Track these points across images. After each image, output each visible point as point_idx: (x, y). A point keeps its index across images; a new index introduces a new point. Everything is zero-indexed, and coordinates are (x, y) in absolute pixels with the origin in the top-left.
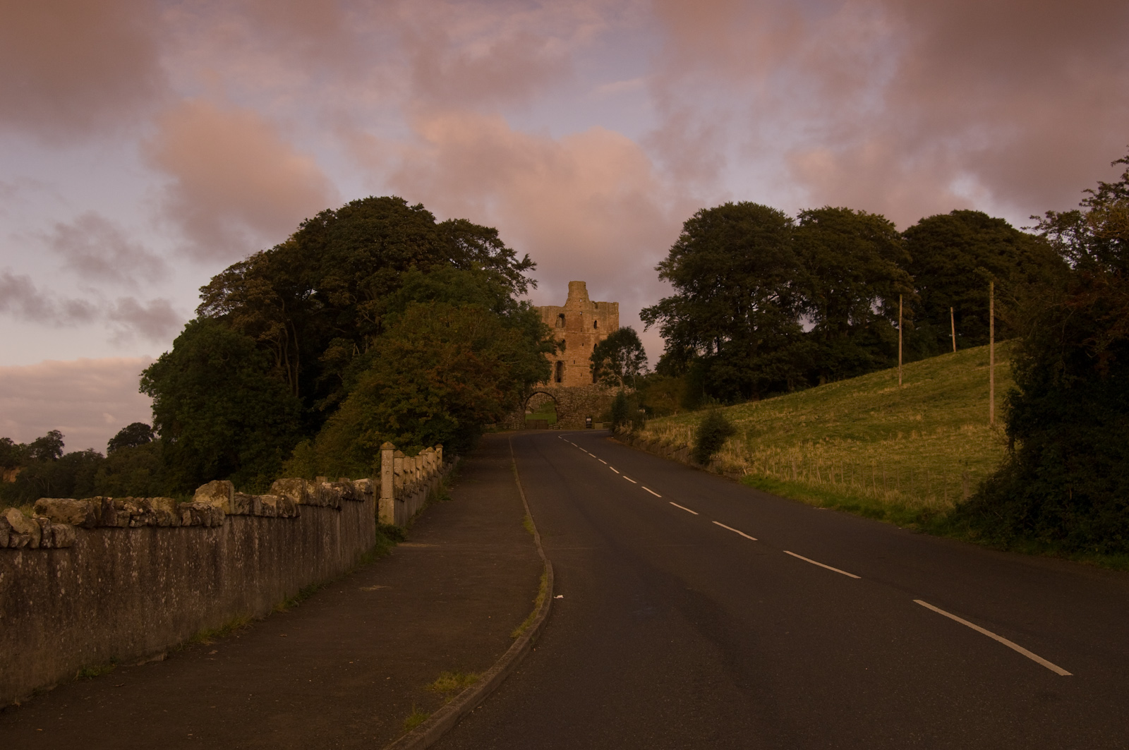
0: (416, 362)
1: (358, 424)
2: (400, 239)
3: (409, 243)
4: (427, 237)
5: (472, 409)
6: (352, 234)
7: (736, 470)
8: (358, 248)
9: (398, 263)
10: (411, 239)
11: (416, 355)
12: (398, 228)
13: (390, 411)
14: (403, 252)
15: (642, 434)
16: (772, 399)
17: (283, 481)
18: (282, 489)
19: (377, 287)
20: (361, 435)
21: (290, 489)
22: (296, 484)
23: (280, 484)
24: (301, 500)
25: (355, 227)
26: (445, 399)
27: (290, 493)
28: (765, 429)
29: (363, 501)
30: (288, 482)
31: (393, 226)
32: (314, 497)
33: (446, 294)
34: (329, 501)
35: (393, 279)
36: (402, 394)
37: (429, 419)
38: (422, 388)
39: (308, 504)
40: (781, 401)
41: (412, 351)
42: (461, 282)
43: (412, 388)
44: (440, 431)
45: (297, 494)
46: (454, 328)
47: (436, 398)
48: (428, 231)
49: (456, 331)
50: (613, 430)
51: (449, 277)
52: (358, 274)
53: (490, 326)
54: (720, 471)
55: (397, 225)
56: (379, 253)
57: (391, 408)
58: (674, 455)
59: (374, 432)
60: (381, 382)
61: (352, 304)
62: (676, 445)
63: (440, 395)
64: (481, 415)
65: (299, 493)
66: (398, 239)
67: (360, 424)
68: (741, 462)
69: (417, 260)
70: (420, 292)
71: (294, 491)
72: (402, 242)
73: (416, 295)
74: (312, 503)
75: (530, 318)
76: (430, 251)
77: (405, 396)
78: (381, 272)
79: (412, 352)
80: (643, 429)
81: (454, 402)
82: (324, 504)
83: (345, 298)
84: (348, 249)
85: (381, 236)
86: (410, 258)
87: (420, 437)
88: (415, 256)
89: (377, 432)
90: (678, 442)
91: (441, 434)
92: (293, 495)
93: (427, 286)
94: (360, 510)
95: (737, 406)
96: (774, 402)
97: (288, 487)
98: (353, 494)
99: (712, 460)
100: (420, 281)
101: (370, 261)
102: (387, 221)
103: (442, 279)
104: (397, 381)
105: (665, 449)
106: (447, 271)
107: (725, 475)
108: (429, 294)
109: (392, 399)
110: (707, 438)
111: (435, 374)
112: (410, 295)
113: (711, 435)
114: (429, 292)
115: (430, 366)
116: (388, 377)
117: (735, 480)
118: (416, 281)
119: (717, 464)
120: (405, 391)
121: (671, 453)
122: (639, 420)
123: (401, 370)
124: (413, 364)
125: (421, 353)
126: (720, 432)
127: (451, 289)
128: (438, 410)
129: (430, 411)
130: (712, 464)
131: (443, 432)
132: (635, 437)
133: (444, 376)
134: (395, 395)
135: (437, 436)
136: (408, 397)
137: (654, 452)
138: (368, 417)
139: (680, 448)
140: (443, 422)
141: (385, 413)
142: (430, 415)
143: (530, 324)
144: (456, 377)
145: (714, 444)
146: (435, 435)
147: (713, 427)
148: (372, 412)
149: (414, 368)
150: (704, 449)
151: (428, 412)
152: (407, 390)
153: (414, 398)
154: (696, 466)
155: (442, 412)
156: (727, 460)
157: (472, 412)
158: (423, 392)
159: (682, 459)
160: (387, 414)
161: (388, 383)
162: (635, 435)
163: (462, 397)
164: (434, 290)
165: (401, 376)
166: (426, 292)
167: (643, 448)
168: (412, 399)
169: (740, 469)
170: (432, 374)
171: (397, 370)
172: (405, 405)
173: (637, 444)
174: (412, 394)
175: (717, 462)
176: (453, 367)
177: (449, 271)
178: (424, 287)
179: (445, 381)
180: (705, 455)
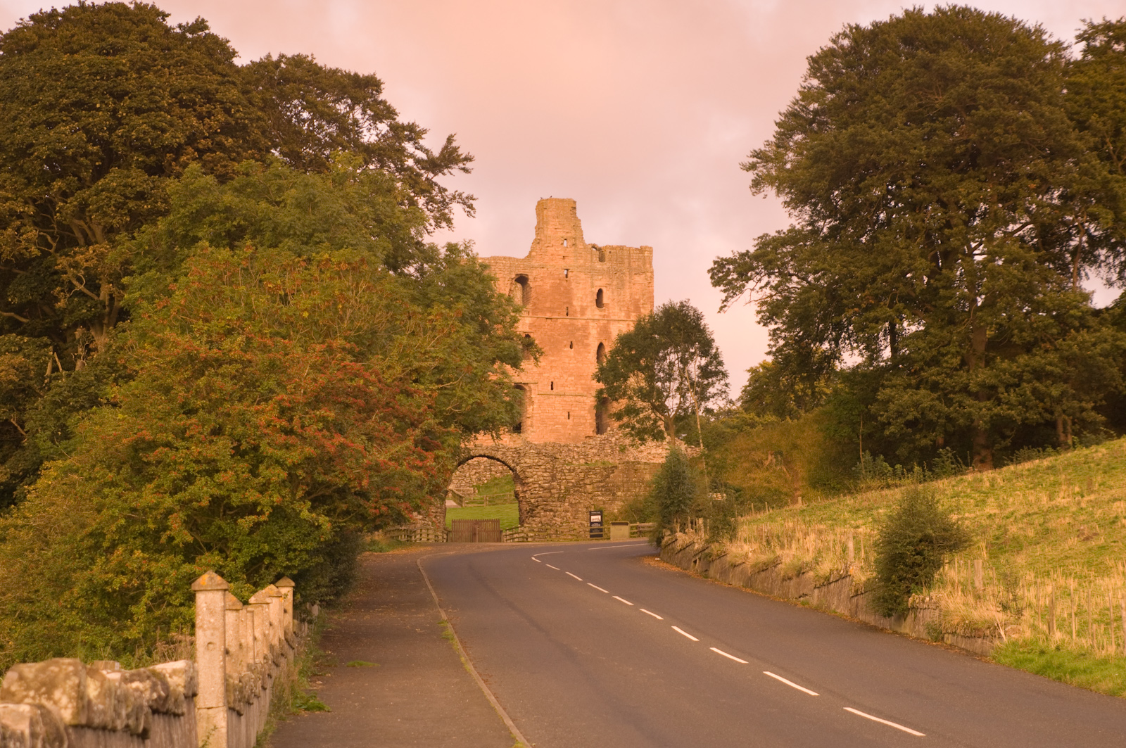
0: (229, 386)
1: (91, 535)
2: (156, 102)
3: (177, 110)
4: (218, 96)
5: (363, 494)
6: (41, 90)
7: (974, 631)
8: (56, 123)
9: (153, 158)
10: (181, 101)
11: (231, 369)
12: (151, 76)
13: (168, 502)
14: (164, 131)
15: (733, 549)
16: (1028, 465)
17: (29, 670)
18: (28, 688)
19: (105, 214)
20: (100, 561)
21: (49, 687)
22: (62, 676)
23: (21, 678)
24: (76, 714)
25: (49, 75)
26: (300, 472)
27: (49, 698)
28: (1031, 533)
29: (183, 714)
30: (43, 670)
31: (138, 71)
32: (101, 707)
33: (274, 229)
34: (128, 716)
35: (141, 196)
36: (197, 462)
37: (263, 518)
38: (245, 446)
39: (89, 726)
40: (1048, 468)
41: (217, 360)
42: (310, 200)
43: (222, 447)
44: (289, 548)
45: (64, 700)
46: (301, 306)
47: (278, 470)
48: (221, 84)
49: (306, 314)
50: (659, 541)
51: (280, 189)
52: (58, 184)
53: (384, 302)
54: (937, 634)
55: (148, 70)
56: (106, 134)
57: (172, 494)
58: (815, 598)
59: (132, 552)
60: (148, 435)
61: (45, 254)
62: (821, 573)
63: (289, 462)
64: (384, 509)
65: (70, 698)
66: (151, 102)
67: (97, 535)
68: (989, 612)
69: (197, 150)
70: (211, 224)
71: (57, 694)
72: (161, 109)
73: (204, 232)
74: (97, 721)
75: (470, 282)
76: (227, 130)
77: (204, 466)
78: (113, 178)
79: (219, 363)
80: (733, 537)
81: (321, 478)
82: (119, 724)
83: (28, 240)
84: (33, 126)
85: (111, 94)
86: (180, 145)
87: (240, 563)
88: (192, 140)
89: (138, 553)
90: (825, 567)
91: (291, 555)
92: (56, 703)
93: (228, 209)
94: (175, 737)
95: (946, 481)
97: (43, 684)
98: (167, 696)
99: (914, 608)
100: (211, 199)
101: (86, 154)
102: (123, 61)
103: (262, 194)
104: (184, 431)
105: (792, 583)
106: (275, 175)
107: (949, 642)
108: (234, 229)
109: (173, 475)
110: (902, 556)
111: (275, 413)
112: (187, 231)
113: (911, 548)
114: (235, 223)
115: (262, 395)
116: (161, 423)
117: (976, 654)
118: (201, 198)
119: (929, 616)
120: (204, 454)
121: (809, 593)
122: (721, 517)
123: (192, 405)
124: (221, 390)
125: (239, 366)
126: (931, 542)
127: (285, 217)
128: (284, 497)
129: (264, 500)
130: (916, 617)
131: (295, 550)
132: (714, 557)
133: (296, 419)
134: (181, 463)
135: (280, 559)
136: (212, 470)
137: (763, 591)
138: (117, 518)
139: (831, 580)
140: (295, 527)
141: (157, 506)
142: (265, 510)
143: (472, 295)
144: (323, 419)
145: (917, 569)
146: (275, 558)
147: (914, 531)
148: (126, 505)
149: (225, 400)
150: (894, 583)
151: (259, 504)
152: (210, 452)
153: (225, 471)
154: (873, 623)
155: (292, 503)
156: (952, 607)
157: (362, 501)
158: (247, 457)
159: (837, 607)
160: (162, 511)
161: (162, 437)
162: (715, 552)
163: (338, 468)
164: (245, 220)
165: (194, 420)
166: (228, 225)
167: (737, 583)
168: (222, 474)
169: (989, 628)
170: (267, 414)
171: (182, 407)
172: (205, 488)
173: (721, 573)
174: (220, 461)
175: (927, 612)
176: (316, 397)
177: (279, 176)
178: (220, 212)
179: (299, 431)
180: (897, 597)
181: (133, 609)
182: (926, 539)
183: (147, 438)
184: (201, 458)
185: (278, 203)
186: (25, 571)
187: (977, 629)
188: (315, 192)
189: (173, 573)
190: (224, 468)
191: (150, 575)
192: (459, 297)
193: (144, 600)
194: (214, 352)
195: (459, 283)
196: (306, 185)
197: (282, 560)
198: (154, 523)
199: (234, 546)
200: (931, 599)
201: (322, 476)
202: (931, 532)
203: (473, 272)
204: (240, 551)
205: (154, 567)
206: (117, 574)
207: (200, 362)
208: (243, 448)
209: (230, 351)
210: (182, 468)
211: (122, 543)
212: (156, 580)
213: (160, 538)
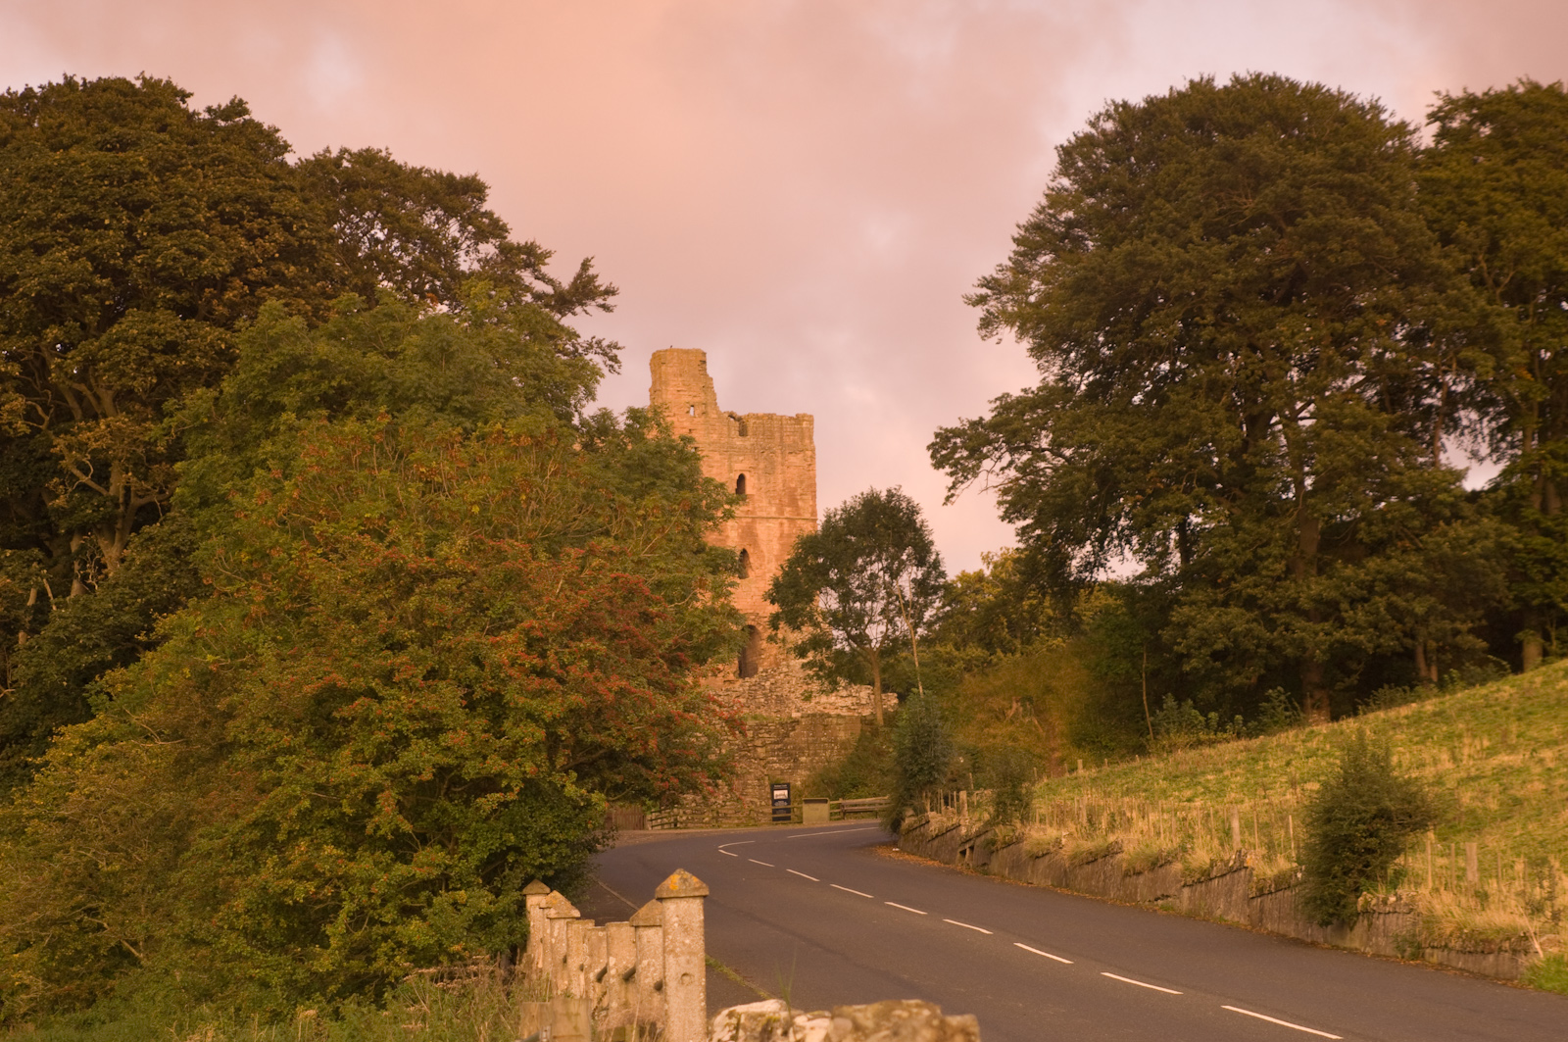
0: (450, 609)
1: (255, 824)
2: (189, 216)
3: (217, 227)
4: (274, 207)
5: (644, 761)
6: (24, 200)
7: (1481, 944)
8: (49, 246)
9: (185, 295)
10: (222, 214)
11: (450, 584)
12: (179, 179)
13: (375, 775)
14: (201, 256)
15: (1033, 833)
19: (123, 374)
20: (271, 861)
25: (34, 179)
26: (562, 731)
30: (885, 1015)
31: (159, 173)
33: (392, 392)
35: (171, 348)
36: (411, 717)
37: (511, 797)
38: (478, 694)
40: (1435, 714)
41: (428, 572)
42: (443, 350)
43: (447, 697)
44: (543, 839)
47: (532, 727)
48: (276, 189)
50: (896, 825)
51: (395, 335)
52: (53, 332)
54: (1414, 949)
55: (173, 169)
56: (120, 262)
57: (376, 764)
58: (1185, 899)
59: (319, 848)
60: (341, 680)
61: (36, 431)
62: (1195, 865)
63: (547, 717)
64: (675, 781)
66: (183, 215)
67: (269, 826)
69: (247, 282)
70: (300, 385)
72: (195, 225)
73: (290, 398)
76: (288, 254)
77: (423, 724)
78: (131, 323)
79: (432, 577)
80: (1025, 819)
81: (590, 738)
83: (11, 412)
84: (16, 250)
85: (125, 206)
86: (225, 277)
87: (474, 861)
88: (240, 268)
89: (329, 849)
90: (1201, 856)
91: (547, 848)
93: (323, 364)
96: (1416, 720)
99: (1367, 912)
100: (299, 350)
101: (93, 290)
102: (139, 158)
103: (369, 342)
104: (391, 672)
105: (1141, 879)
106: (385, 315)
107: (1434, 960)
108: (332, 392)
109: (379, 736)
110: (1348, 839)
111: (522, 648)
112: (265, 396)
113: (1361, 826)
114: (334, 384)
115: (493, 621)
116: (355, 663)
117: (1485, 977)
118: (285, 348)
119: (1399, 925)
120: (423, 706)
121: (1172, 892)
122: (1009, 788)
123: (397, 637)
124: (441, 615)
125: (460, 580)
126: (1390, 819)
127: (409, 374)
128: (538, 766)
129: (513, 771)
130: (1370, 925)
131: (551, 842)
132: (999, 845)
133: (551, 654)
134: (390, 720)
135: (531, 855)
136: (433, 728)
137: (1092, 893)
138: (298, 799)
139: (1214, 874)
140: (552, 808)
141: (357, 782)
142: (513, 784)
143: (673, 481)
144: (589, 654)
145: (1369, 857)
146: (524, 854)
147: (1363, 803)
148: (309, 781)
149: (445, 629)
150: (1335, 877)
151: (506, 776)
152: (430, 704)
153: (454, 730)
154: (1293, 935)
155: (550, 775)
156: (1439, 909)
157: (643, 771)
158: (480, 710)
159: (1226, 912)
160: (365, 788)
161: (360, 683)
162: (1000, 837)
163: (611, 723)
164: (347, 378)
165: (403, 658)
166: (324, 386)
167: (1040, 880)
168: (450, 734)
169: (1509, 939)
170: (507, 648)
171: (383, 639)
172: (426, 756)
173: (1012, 868)
174: (446, 715)
175: (1392, 918)
176: (576, 623)
177: (391, 317)
178: (312, 368)
179: (558, 671)
180: (1341, 897)
181: (329, 930)
182: (1384, 815)
183: (339, 684)
184: (416, 712)
185: (392, 355)
186: (57, 880)
187: (1489, 942)
188: (450, 338)
189: (383, 877)
190: (451, 725)
191: (346, 879)
192: (654, 484)
193: (342, 915)
194: (426, 562)
195: (654, 464)
196: (436, 328)
197: (533, 855)
198: (351, 806)
199: (464, 837)
200: (1399, 898)
201: (591, 735)
202: (1388, 804)
203: (673, 448)
204: (473, 843)
205: (354, 869)
206: (301, 878)
207: (409, 574)
208: (476, 696)
209: (447, 559)
210: (392, 726)
211: (305, 834)
212: (358, 889)
213: (365, 827)
